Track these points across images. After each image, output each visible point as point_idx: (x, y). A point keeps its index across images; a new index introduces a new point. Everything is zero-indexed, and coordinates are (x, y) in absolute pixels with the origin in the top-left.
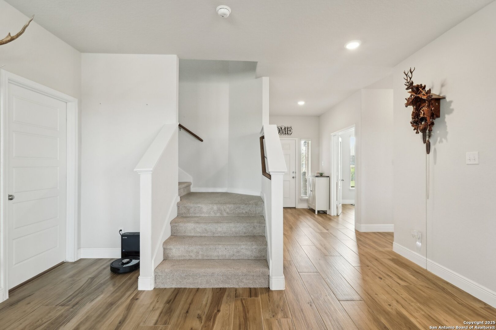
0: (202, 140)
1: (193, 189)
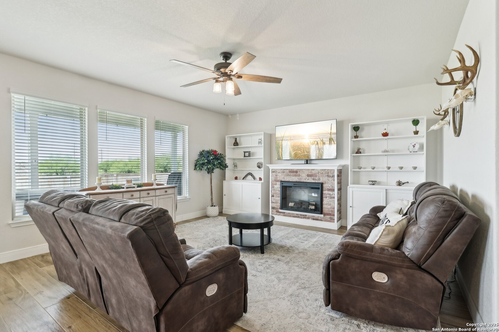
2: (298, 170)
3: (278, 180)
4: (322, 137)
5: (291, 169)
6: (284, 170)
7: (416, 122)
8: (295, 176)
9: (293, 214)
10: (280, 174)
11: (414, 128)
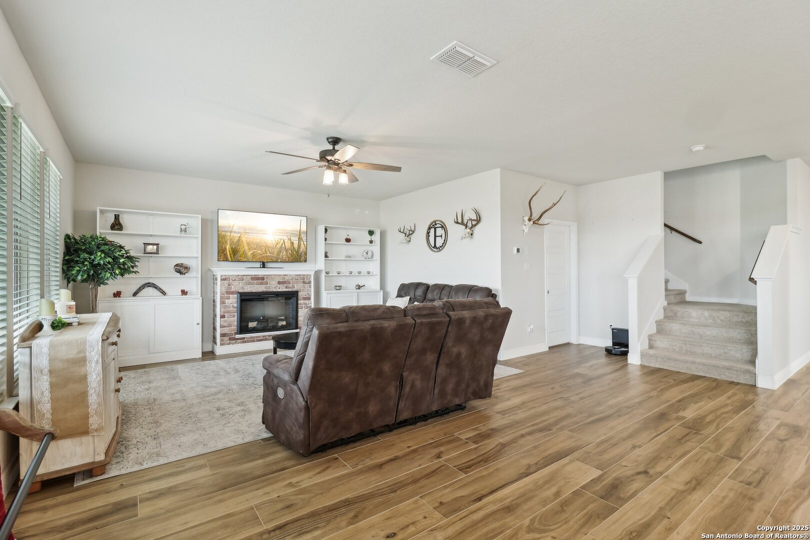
0: (700, 242)
1: (689, 298)
2: (265, 275)
3: (234, 292)
4: (289, 235)
5: (255, 275)
6: (244, 276)
7: (371, 233)
8: (261, 284)
9: (257, 337)
10: (236, 283)
11: (369, 238)
